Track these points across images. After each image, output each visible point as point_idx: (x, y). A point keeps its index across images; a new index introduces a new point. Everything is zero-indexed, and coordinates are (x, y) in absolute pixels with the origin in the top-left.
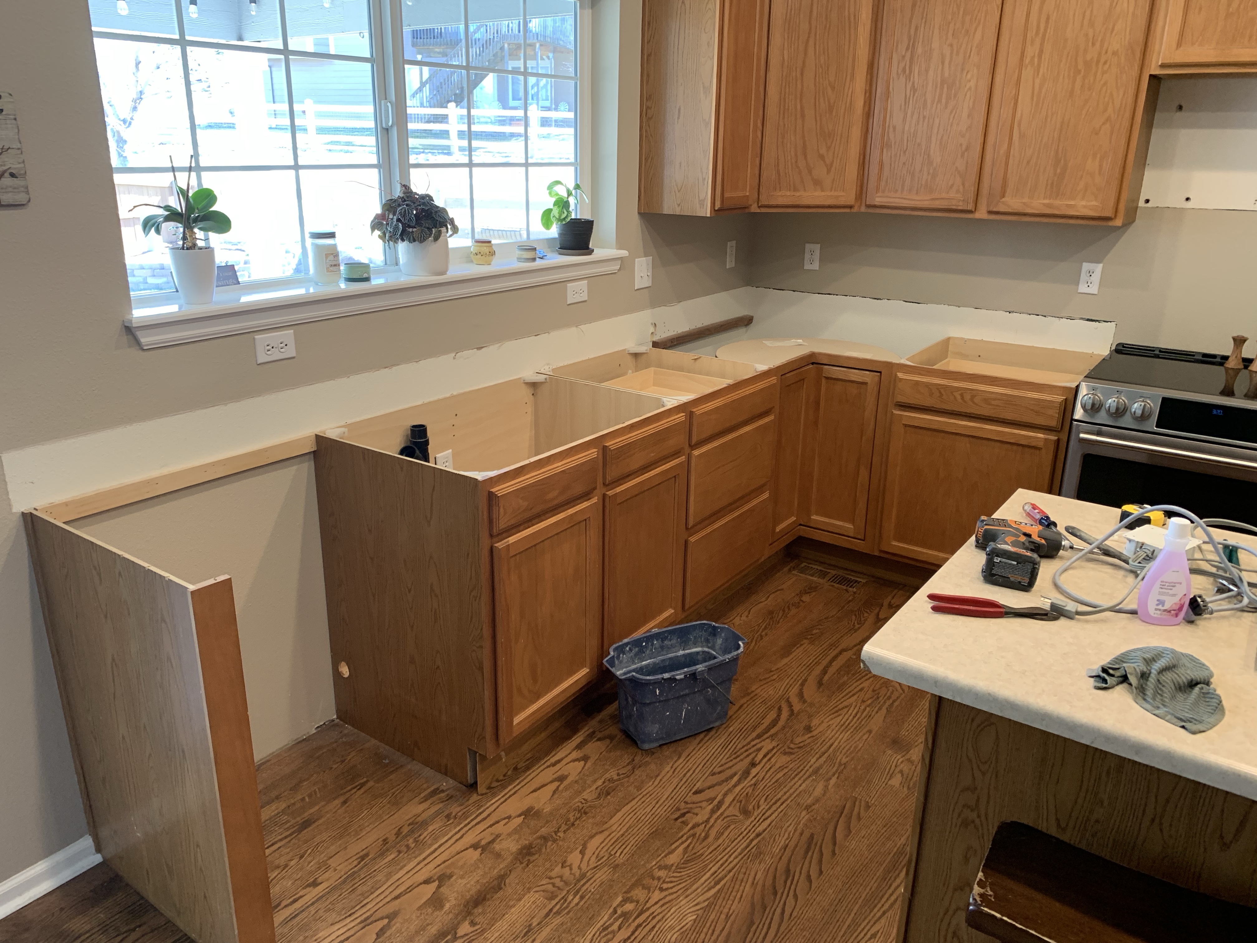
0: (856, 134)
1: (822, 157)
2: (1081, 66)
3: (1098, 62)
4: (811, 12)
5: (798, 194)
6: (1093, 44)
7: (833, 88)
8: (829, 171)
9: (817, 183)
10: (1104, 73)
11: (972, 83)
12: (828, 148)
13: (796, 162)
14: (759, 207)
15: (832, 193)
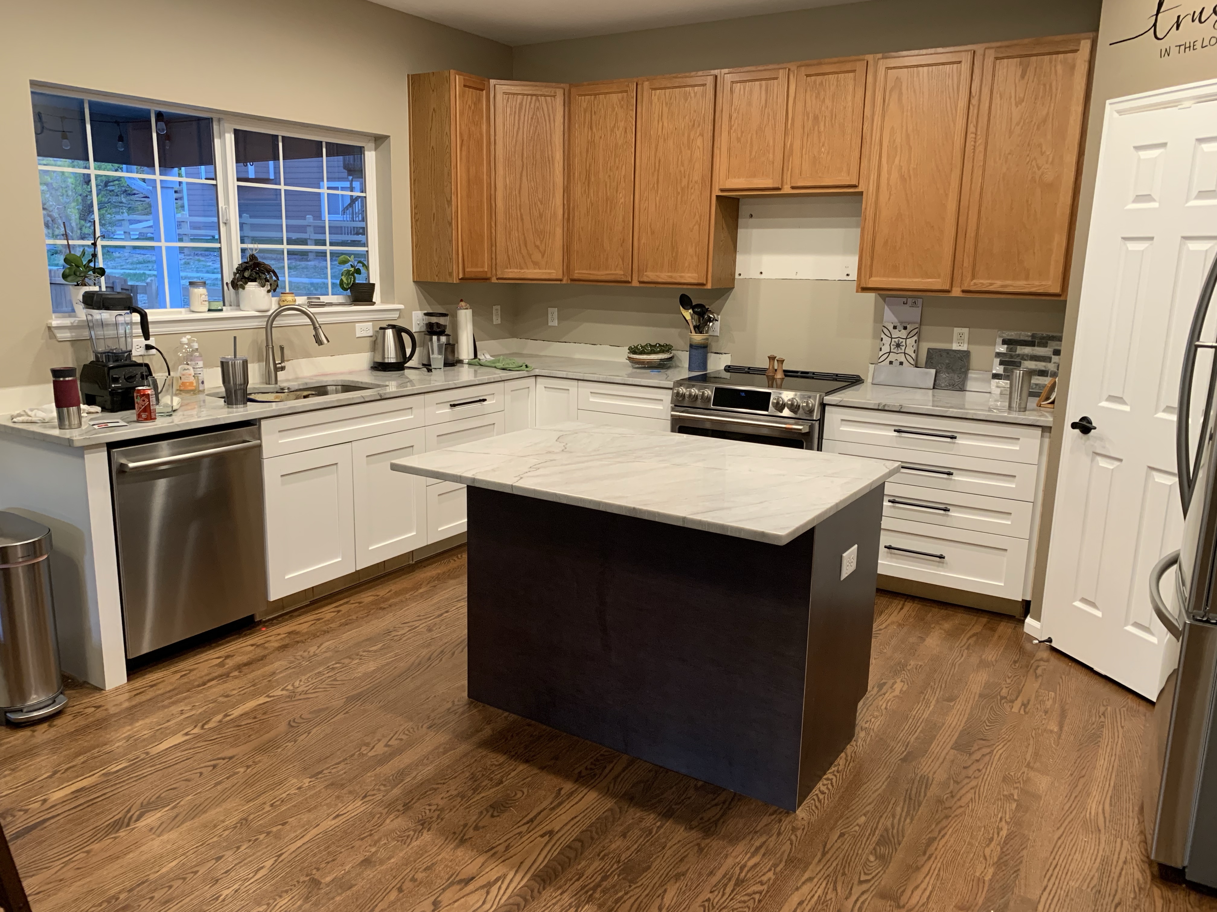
0: (559, 231)
1: (537, 247)
2: (679, 190)
3: (688, 187)
4: (523, 154)
5: (523, 271)
6: (685, 177)
7: (541, 204)
8: (543, 256)
9: (536, 264)
10: (692, 194)
11: (622, 200)
12: (541, 241)
13: (520, 250)
14: (497, 279)
15: (547, 271)
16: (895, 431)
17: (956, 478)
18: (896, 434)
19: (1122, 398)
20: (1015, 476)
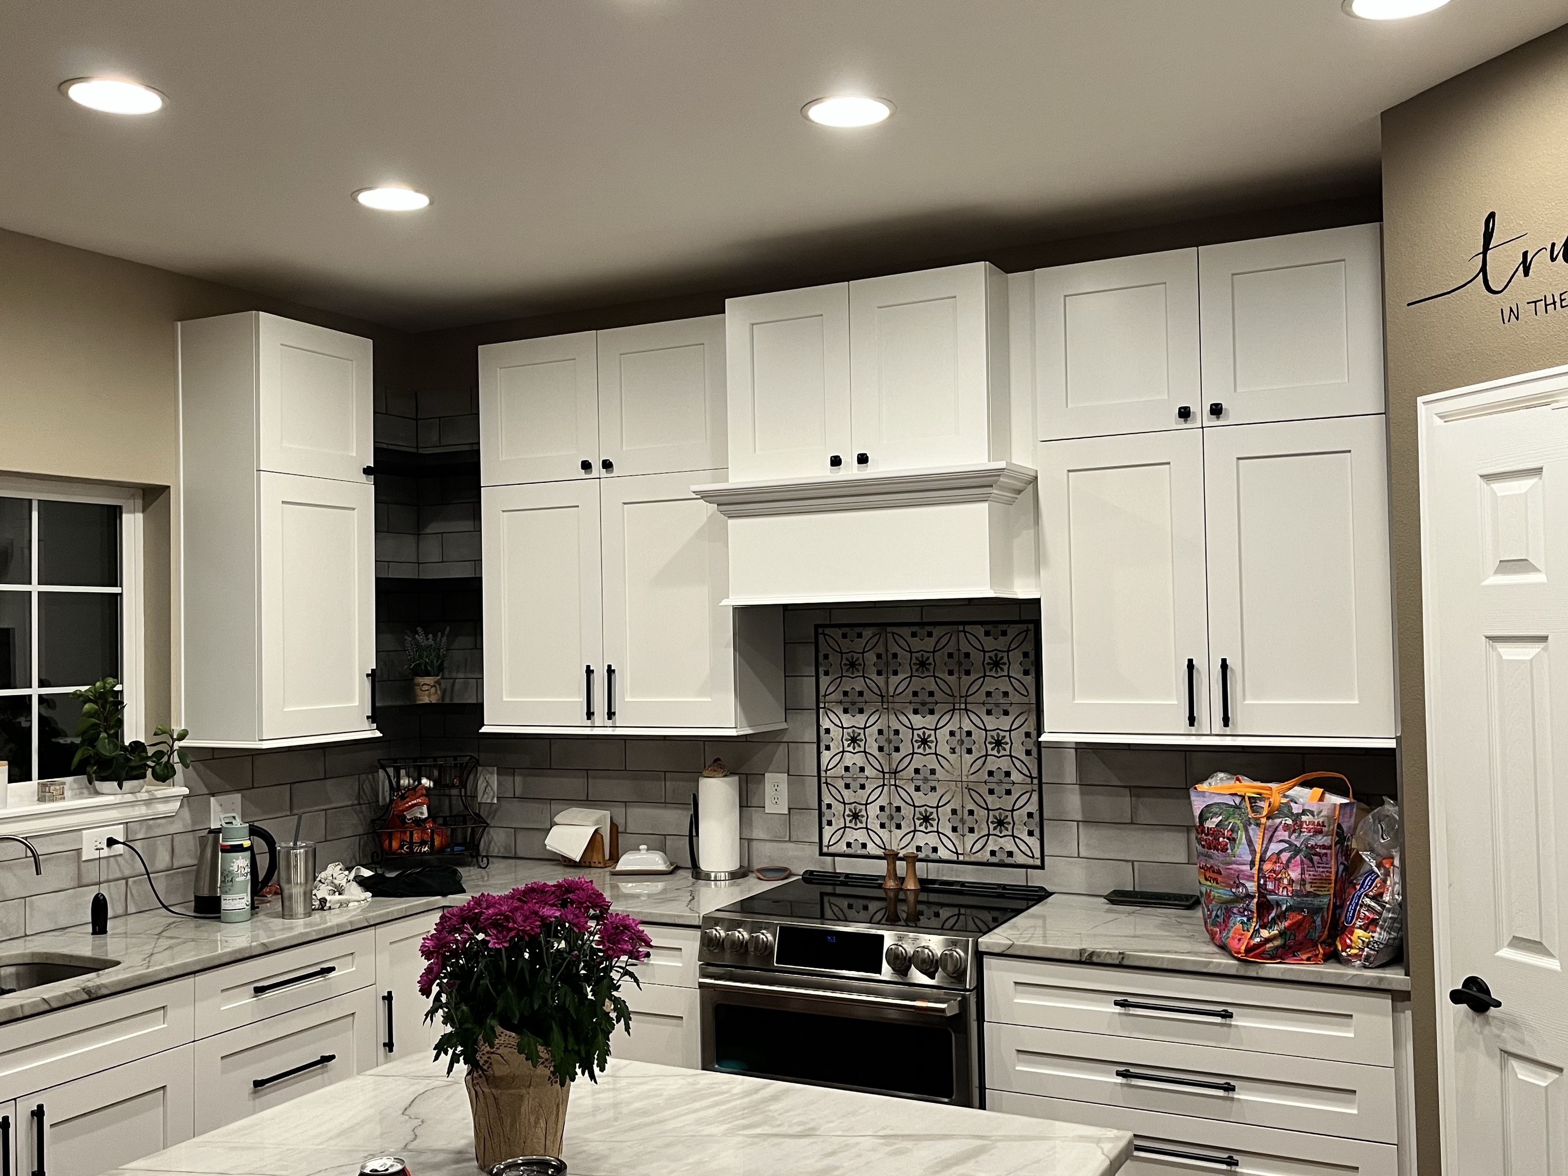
16: (1116, 1003)
17: (1242, 1097)
18: (1118, 1009)
19: (1540, 943)
20: (1355, 1092)
